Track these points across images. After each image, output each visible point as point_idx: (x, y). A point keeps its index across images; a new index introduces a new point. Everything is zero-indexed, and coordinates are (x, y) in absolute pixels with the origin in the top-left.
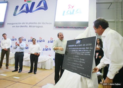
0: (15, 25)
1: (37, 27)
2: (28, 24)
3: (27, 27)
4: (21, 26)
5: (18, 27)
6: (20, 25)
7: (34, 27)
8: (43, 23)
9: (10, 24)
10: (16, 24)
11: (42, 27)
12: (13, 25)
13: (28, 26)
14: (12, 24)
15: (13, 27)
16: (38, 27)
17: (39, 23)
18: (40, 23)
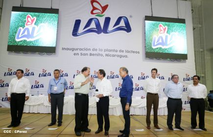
0: (79, 52)
1: (118, 56)
2: (103, 51)
3: (102, 55)
4: (91, 55)
5: (85, 55)
6: (88, 52)
7: (114, 56)
8: (128, 52)
9: (68, 49)
10: (81, 49)
11: (126, 56)
12: (75, 52)
13: (104, 55)
14: (73, 50)
15: (75, 54)
16: (121, 57)
17: (121, 51)
18: (123, 51)
